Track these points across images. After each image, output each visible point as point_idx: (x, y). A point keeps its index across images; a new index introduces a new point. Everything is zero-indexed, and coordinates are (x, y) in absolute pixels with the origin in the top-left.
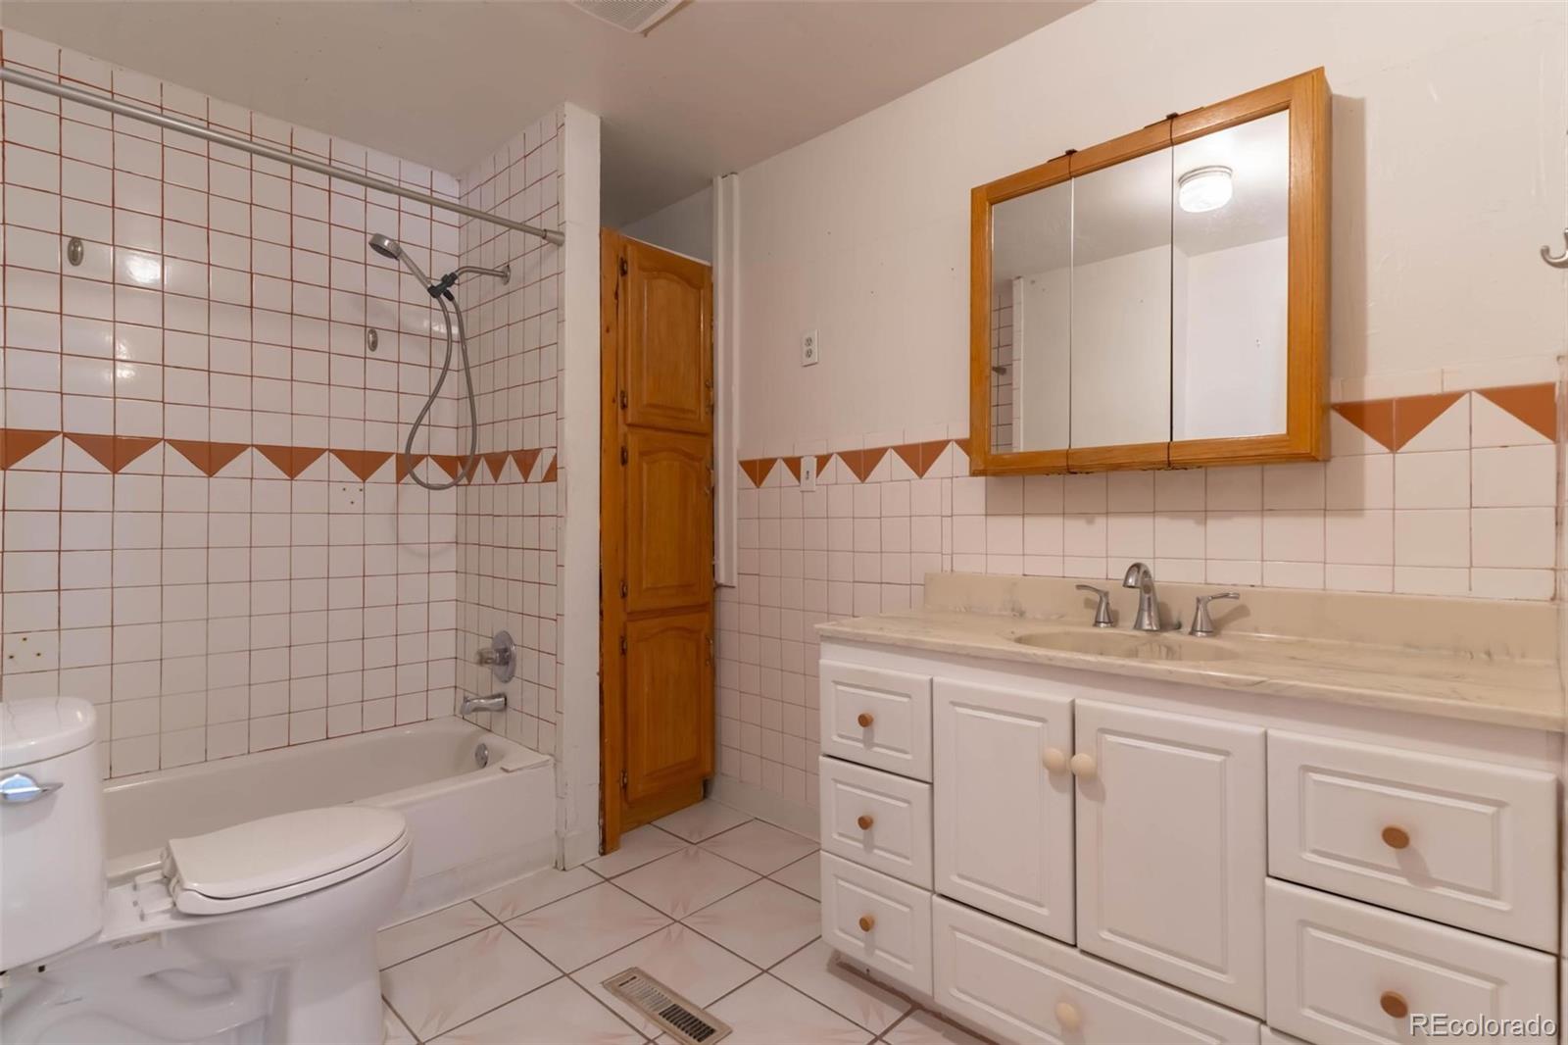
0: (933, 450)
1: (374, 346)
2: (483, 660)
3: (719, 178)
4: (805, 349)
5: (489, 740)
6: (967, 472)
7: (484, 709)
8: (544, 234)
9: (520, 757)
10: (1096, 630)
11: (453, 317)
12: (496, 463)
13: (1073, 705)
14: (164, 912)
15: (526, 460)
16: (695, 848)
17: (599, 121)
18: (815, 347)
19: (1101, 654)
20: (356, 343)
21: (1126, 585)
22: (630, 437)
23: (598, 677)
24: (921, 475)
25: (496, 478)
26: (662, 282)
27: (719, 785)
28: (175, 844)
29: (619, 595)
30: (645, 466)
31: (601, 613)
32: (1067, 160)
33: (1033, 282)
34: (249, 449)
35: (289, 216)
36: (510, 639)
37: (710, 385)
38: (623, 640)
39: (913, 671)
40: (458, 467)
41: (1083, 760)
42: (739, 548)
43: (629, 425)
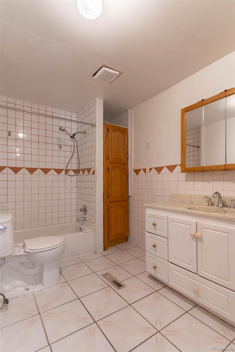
0: (174, 167)
1: (61, 148)
2: (81, 210)
3: (129, 109)
4: (147, 145)
5: (82, 226)
6: (180, 172)
7: (82, 220)
8: (92, 125)
9: (88, 230)
10: (208, 207)
11: (75, 141)
12: (83, 171)
13: (197, 222)
14: (23, 251)
15: (89, 170)
16: (123, 251)
17: (103, 100)
18: (149, 145)
19: (209, 212)
20: (57, 148)
21: (213, 197)
22: (110, 165)
23: (103, 215)
24: (171, 172)
25: (83, 174)
26: (116, 132)
27: (130, 239)
28: (25, 240)
29: (107, 197)
30: (113, 171)
31: (104, 201)
32: (202, 102)
33: (207, 126)
34: (38, 169)
35: (45, 124)
36: (86, 207)
37: (127, 153)
38: (108, 207)
39: (164, 214)
40: (77, 172)
41: (198, 234)
42: (133, 188)
43: (110, 163)
